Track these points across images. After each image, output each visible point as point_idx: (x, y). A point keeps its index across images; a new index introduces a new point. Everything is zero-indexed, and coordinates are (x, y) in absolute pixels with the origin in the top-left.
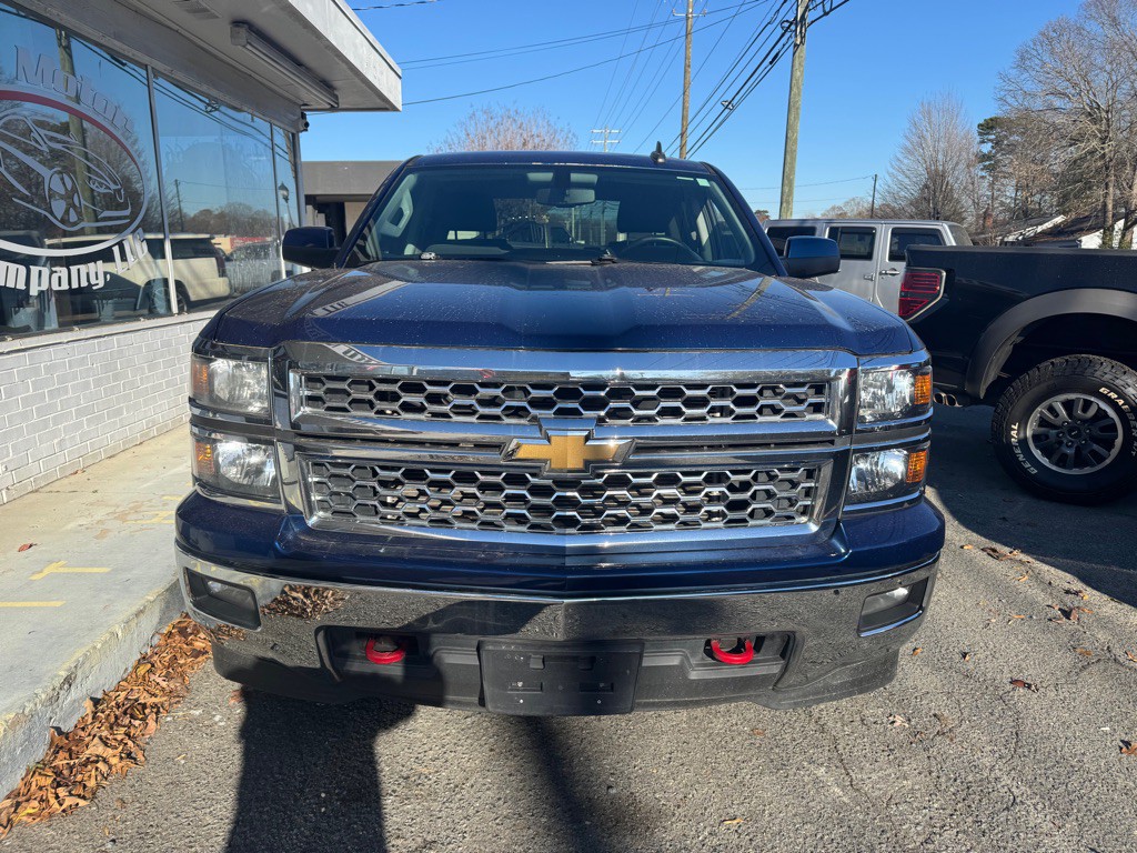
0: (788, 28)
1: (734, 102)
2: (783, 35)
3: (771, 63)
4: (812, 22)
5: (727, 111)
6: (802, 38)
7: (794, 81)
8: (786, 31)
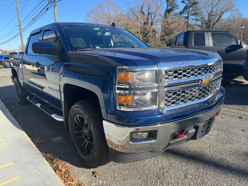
0: (50, 2)
1: (36, 19)
2: (49, 4)
3: (46, 10)
4: (57, 2)
5: (34, 21)
6: (55, 5)
7: (55, 15)
8: (49, 3)
